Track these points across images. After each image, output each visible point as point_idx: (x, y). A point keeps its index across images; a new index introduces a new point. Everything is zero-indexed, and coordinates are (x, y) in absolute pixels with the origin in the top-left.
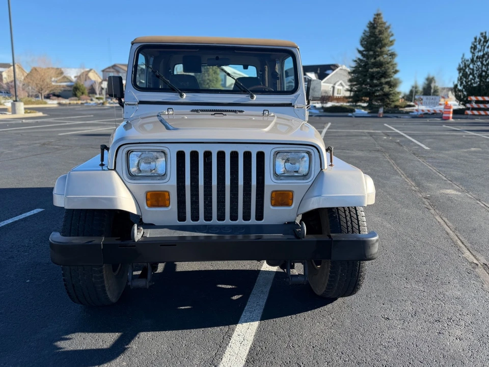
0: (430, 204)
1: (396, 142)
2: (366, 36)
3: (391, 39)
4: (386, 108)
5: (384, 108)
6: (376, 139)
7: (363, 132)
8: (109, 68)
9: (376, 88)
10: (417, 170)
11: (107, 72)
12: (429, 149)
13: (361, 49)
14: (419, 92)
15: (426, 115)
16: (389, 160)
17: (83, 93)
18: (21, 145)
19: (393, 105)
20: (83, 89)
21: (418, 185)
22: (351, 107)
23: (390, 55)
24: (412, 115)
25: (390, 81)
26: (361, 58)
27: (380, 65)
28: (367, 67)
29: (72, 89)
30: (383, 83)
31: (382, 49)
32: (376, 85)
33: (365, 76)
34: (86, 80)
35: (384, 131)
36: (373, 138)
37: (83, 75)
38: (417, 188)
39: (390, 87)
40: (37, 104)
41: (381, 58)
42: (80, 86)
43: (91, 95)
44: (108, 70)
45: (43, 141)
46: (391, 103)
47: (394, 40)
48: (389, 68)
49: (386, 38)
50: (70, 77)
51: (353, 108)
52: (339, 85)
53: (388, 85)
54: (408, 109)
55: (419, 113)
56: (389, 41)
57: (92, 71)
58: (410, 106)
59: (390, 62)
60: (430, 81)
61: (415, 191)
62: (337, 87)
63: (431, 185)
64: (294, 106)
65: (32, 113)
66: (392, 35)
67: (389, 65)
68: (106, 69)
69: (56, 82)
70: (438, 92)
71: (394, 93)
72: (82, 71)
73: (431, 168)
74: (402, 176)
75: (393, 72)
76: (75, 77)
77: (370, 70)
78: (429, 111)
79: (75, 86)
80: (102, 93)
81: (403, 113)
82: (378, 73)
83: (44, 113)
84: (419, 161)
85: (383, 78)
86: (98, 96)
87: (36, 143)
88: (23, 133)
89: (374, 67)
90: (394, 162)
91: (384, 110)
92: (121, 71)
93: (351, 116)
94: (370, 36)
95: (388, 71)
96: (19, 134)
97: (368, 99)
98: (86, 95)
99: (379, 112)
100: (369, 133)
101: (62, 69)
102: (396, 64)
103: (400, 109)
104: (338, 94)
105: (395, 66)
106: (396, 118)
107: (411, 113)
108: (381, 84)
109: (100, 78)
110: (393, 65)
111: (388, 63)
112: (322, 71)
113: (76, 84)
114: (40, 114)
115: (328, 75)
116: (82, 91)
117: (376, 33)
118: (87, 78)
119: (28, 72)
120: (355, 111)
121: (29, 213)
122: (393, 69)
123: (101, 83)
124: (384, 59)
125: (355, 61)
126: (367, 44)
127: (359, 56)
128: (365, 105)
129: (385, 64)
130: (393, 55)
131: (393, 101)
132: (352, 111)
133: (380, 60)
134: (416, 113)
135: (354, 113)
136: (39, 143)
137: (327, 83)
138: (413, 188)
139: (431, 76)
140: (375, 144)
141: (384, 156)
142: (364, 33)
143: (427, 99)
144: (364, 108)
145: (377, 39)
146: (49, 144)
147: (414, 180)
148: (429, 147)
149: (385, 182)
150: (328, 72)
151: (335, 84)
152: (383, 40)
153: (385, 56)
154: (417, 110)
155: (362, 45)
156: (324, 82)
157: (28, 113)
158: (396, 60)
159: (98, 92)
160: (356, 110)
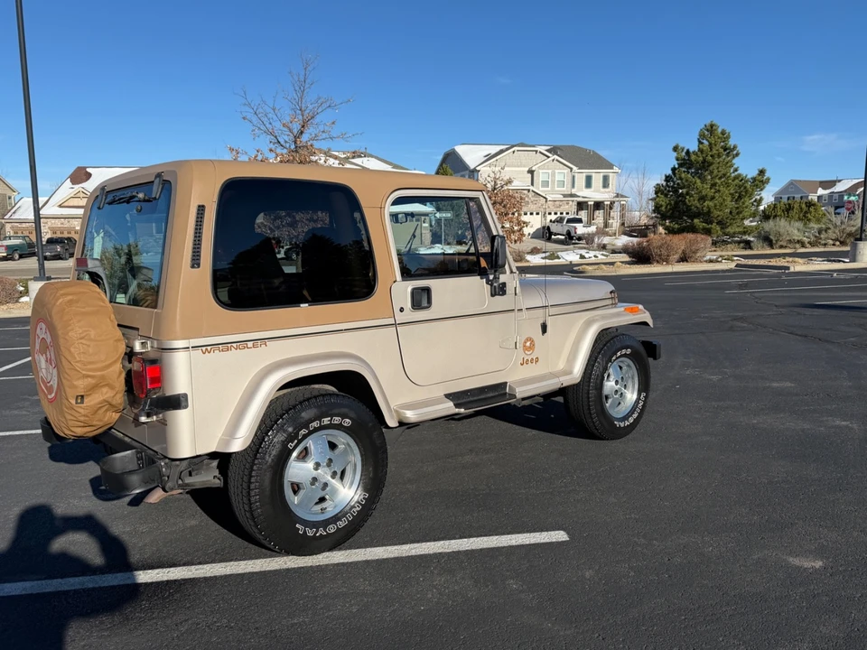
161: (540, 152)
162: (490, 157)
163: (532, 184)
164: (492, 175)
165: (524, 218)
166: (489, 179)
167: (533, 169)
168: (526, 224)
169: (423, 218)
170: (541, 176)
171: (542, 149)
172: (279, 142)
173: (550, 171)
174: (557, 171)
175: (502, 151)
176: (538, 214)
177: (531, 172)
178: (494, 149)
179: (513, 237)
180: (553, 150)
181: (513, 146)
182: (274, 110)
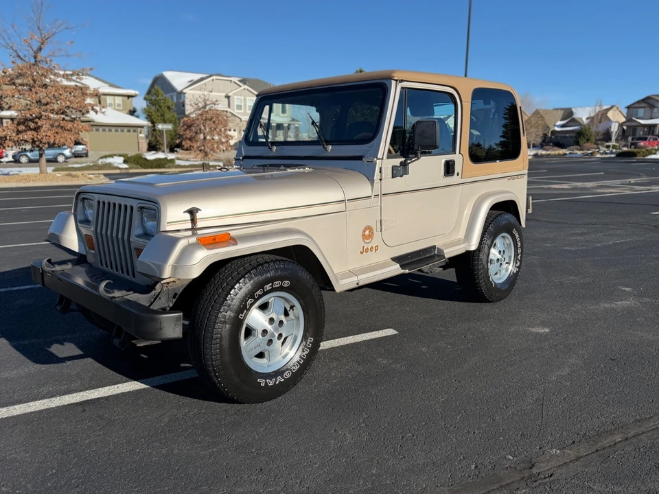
17: (588, 140)
20: (589, 134)
29: (575, 135)
34: (600, 122)
37: (598, 116)
42: (585, 131)
43: (599, 142)
44: (637, 105)
50: (581, 118)
57: (615, 108)
68: (634, 104)
69: (563, 126)
72: (598, 109)
76: (587, 119)
79: (579, 130)
86: (612, 143)
98: (592, 142)
101: (573, 110)
109: (624, 116)
113: (585, 128)
116: (587, 137)
118: (604, 119)
119: (529, 116)
161: (234, 82)
162: (193, 83)
163: (229, 106)
164: (202, 96)
165: (229, 133)
166: (200, 100)
167: (229, 95)
168: (232, 137)
169: (139, 129)
170: (236, 101)
171: (235, 79)
172: (19, 56)
173: (242, 98)
174: (248, 98)
175: (202, 79)
176: (235, 130)
177: (228, 97)
178: (196, 77)
179: (221, 147)
180: (244, 81)
181: (211, 76)
182: (13, 26)
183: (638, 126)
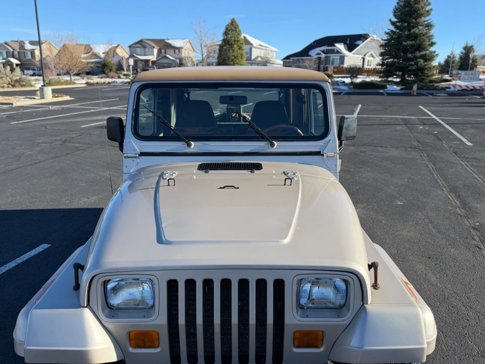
0: (480, 239)
1: (433, 134)
2: (400, 6)
3: (428, 8)
4: (421, 84)
5: (418, 84)
6: (411, 130)
7: (396, 119)
8: (135, 43)
9: (411, 63)
10: (461, 181)
11: (134, 47)
12: (471, 145)
13: (395, 20)
14: (455, 62)
15: (464, 92)
16: (427, 163)
17: (111, 70)
18: (43, 143)
19: (428, 80)
20: (111, 65)
21: (464, 205)
22: (383, 83)
23: (426, 27)
24: (448, 91)
25: (425, 54)
26: (394, 30)
27: (415, 37)
28: (400, 40)
29: (100, 65)
30: (417, 57)
31: (417, 20)
32: (410, 60)
33: (398, 49)
34: (113, 56)
35: (419, 117)
36: (408, 127)
37: (111, 51)
38: (463, 210)
39: (425, 61)
40: (66, 84)
41: (415, 30)
42: (108, 63)
43: (118, 72)
44: (135, 46)
45: (64, 137)
46: (425, 78)
47: (431, 9)
48: (424, 41)
49: (423, 8)
50: (99, 53)
51: (385, 84)
52: (369, 56)
53: (423, 59)
54: (444, 84)
55: (456, 90)
56: (425, 10)
57: (120, 47)
58: (446, 81)
59: (426, 33)
60: (468, 50)
61: (461, 216)
62: (367, 58)
63: (478, 205)
64: (323, 155)
65: (60, 97)
66: (429, 4)
67: (424, 38)
68: (132, 45)
69: (86, 58)
70: (476, 62)
71: (429, 68)
72: (110, 47)
73: (476, 176)
74: (444, 189)
75: (429, 45)
76: (103, 53)
77: (404, 43)
78: (467, 86)
79: (103, 63)
80: (129, 69)
81: (439, 90)
82: (412, 46)
83: (71, 97)
84: (461, 164)
85: (418, 52)
86: (125, 73)
87: (57, 140)
88: (47, 124)
89: (408, 40)
90: (433, 167)
91: (418, 87)
92: (148, 46)
93: (382, 94)
94: (404, 6)
95: (424, 43)
96: (42, 126)
97: (401, 73)
98: (113, 72)
99: (413, 89)
100: (403, 120)
101: (91, 46)
102: (432, 36)
103: (437, 85)
104: (368, 65)
105: (430, 38)
106: (431, 96)
107: (447, 90)
108: (416, 58)
109: (127, 53)
110: (429, 36)
111: (423, 35)
112: (352, 42)
113: (104, 61)
114: (67, 98)
115: (358, 45)
116: (109, 68)
117: (411, 3)
118: (115, 54)
120: (386, 88)
121: (34, 250)
122: (429, 42)
123: (128, 59)
124: (419, 30)
125: (388, 33)
126: (401, 14)
127: (392, 28)
128: (398, 80)
129: (420, 36)
130: (429, 26)
131: (428, 76)
132: (384, 87)
133: (414, 31)
134: (452, 89)
135: (385, 90)
136: (60, 140)
137: (357, 54)
138: (458, 211)
139: (470, 45)
140: (410, 137)
141: (421, 156)
142: (398, 3)
143: (466, 74)
144: (396, 83)
145: (412, 9)
146: (69, 142)
147: (459, 197)
148: (471, 143)
149: (425, 200)
150: (358, 42)
151: (365, 55)
152: (418, 10)
153: (421, 27)
154: (454, 86)
155: (395, 16)
156: (353, 54)
157: (56, 97)
158: (433, 32)
159: (125, 68)
160: (388, 86)
183: (138, 60)
